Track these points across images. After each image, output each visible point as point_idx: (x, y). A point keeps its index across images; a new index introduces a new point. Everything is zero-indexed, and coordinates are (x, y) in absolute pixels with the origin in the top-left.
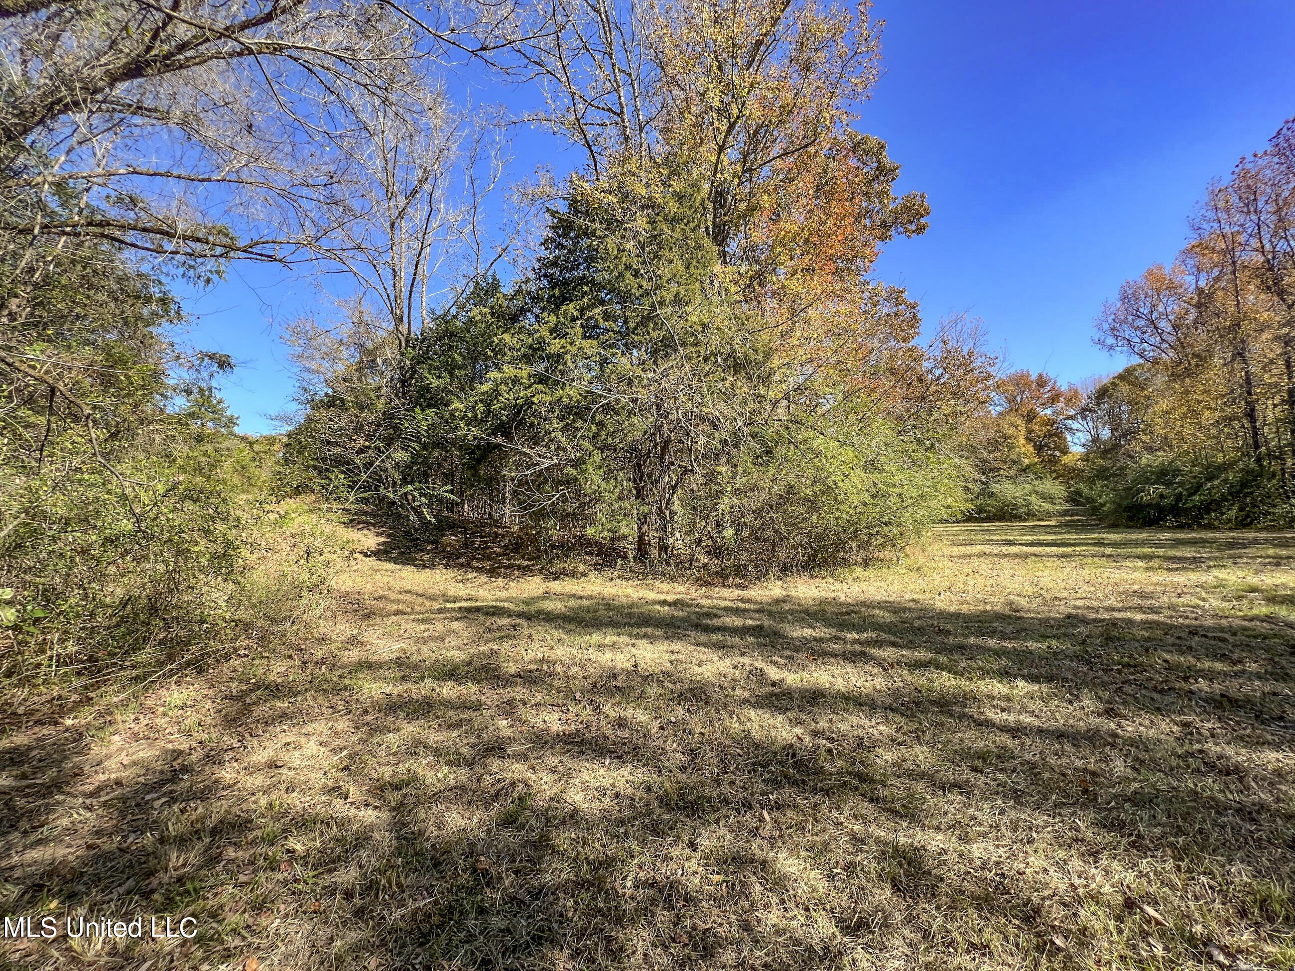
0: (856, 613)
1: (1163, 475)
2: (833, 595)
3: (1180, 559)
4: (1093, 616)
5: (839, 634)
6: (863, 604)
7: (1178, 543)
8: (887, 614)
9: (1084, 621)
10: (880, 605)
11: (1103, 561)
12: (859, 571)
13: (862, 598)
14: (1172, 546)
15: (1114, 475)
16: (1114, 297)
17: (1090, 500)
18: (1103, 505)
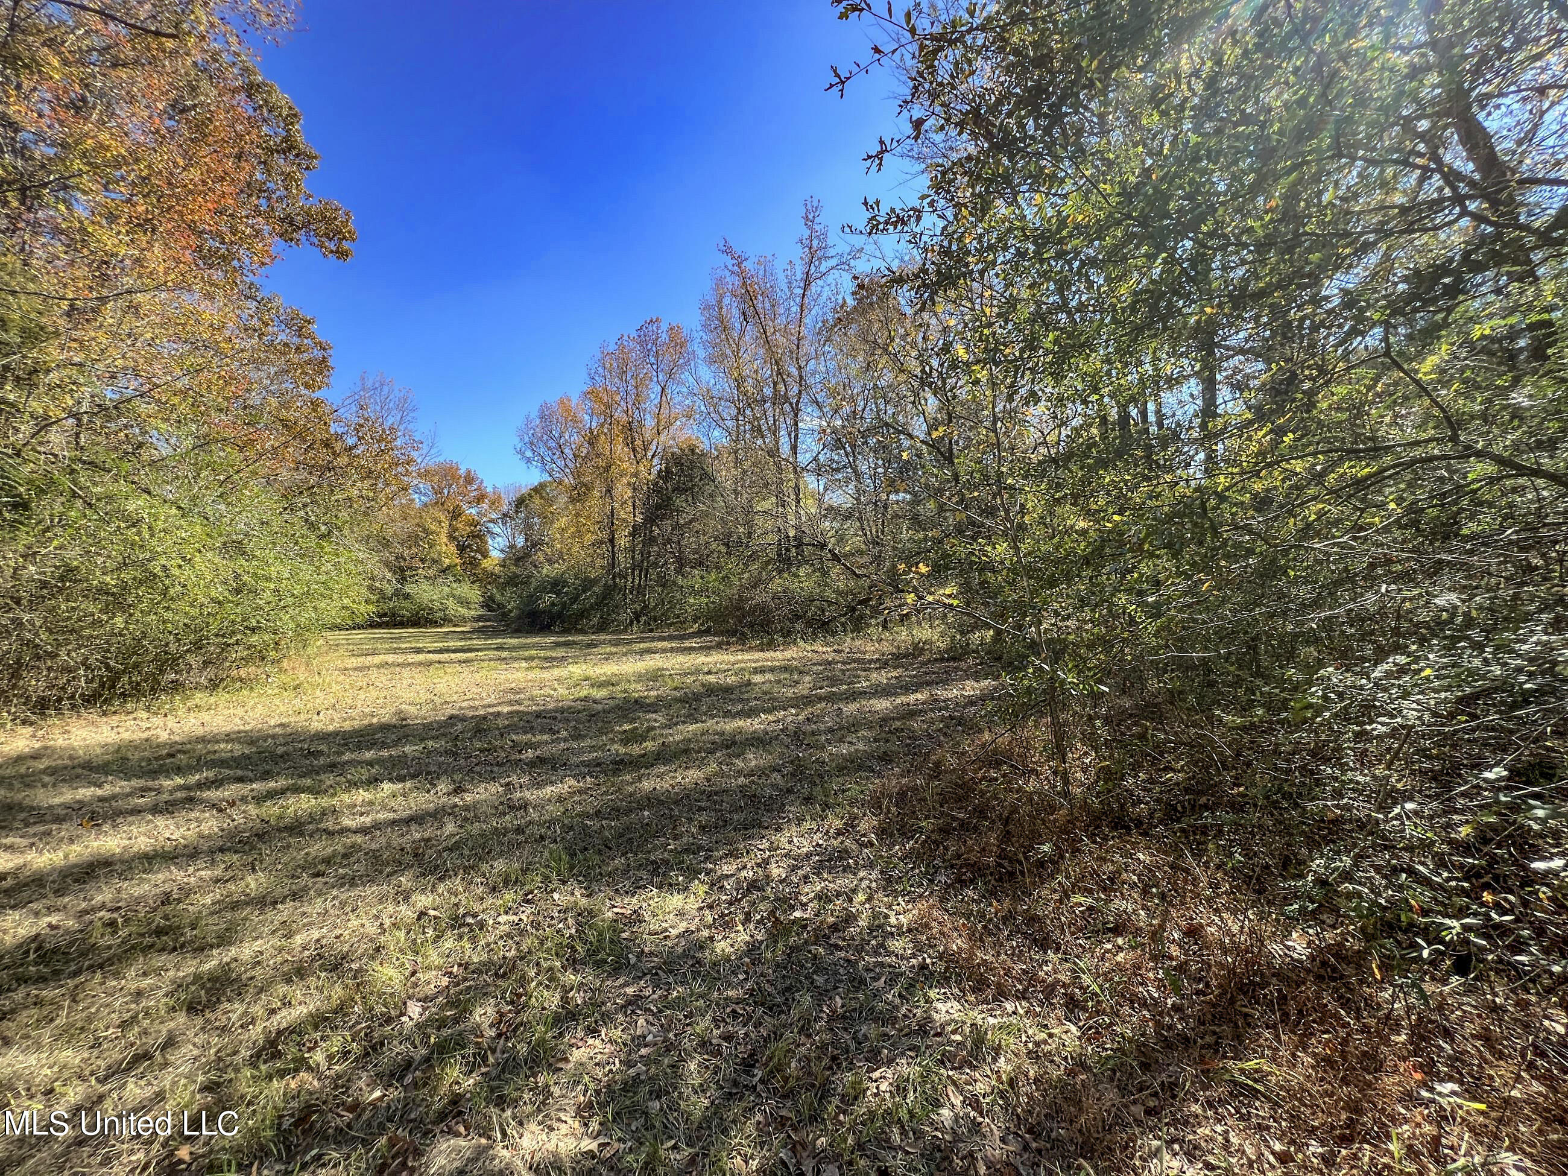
0: (184, 752)
1: (556, 585)
2: (145, 735)
3: (553, 659)
4: (471, 714)
5: (150, 784)
6: (202, 740)
7: (558, 645)
8: (237, 746)
9: (463, 719)
10: (228, 738)
11: (497, 664)
12: (199, 698)
13: (200, 731)
14: (551, 649)
15: (522, 583)
16: (534, 413)
17: (501, 606)
18: (511, 611)
